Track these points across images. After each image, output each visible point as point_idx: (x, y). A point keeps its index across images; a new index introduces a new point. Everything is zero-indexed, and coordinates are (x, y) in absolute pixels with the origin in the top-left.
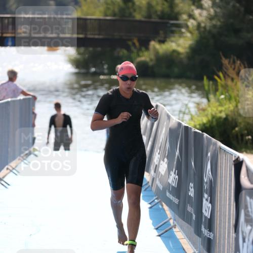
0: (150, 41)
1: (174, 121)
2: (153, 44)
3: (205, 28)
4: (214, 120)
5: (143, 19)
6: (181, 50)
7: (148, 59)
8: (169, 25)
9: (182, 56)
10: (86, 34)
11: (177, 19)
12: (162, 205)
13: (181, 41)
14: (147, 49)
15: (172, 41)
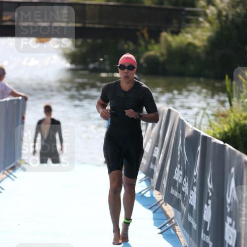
0: (161, 31)
1: (190, 130)
2: (166, 36)
3: (227, 16)
4: (237, 128)
5: (153, 6)
6: (197, 43)
7: (158, 54)
8: (184, 13)
9: (199, 51)
10: (84, 23)
11: (193, 6)
12: (175, 231)
13: (199, 32)
14: (157, 41)
15: (187, 33)
